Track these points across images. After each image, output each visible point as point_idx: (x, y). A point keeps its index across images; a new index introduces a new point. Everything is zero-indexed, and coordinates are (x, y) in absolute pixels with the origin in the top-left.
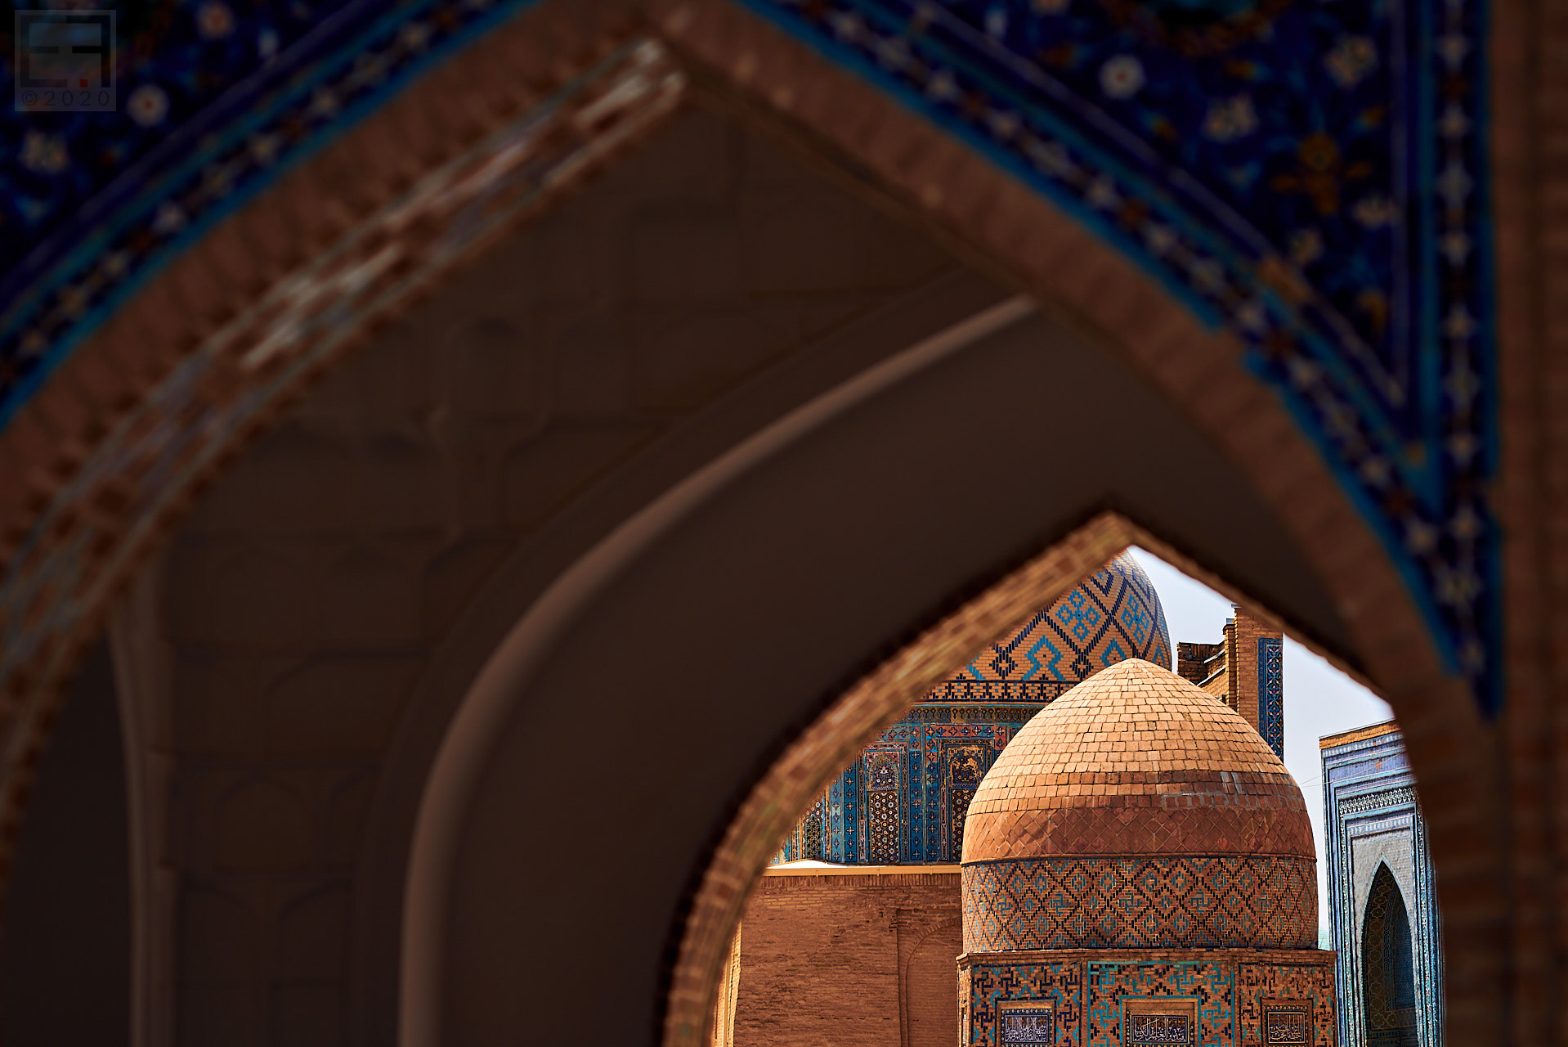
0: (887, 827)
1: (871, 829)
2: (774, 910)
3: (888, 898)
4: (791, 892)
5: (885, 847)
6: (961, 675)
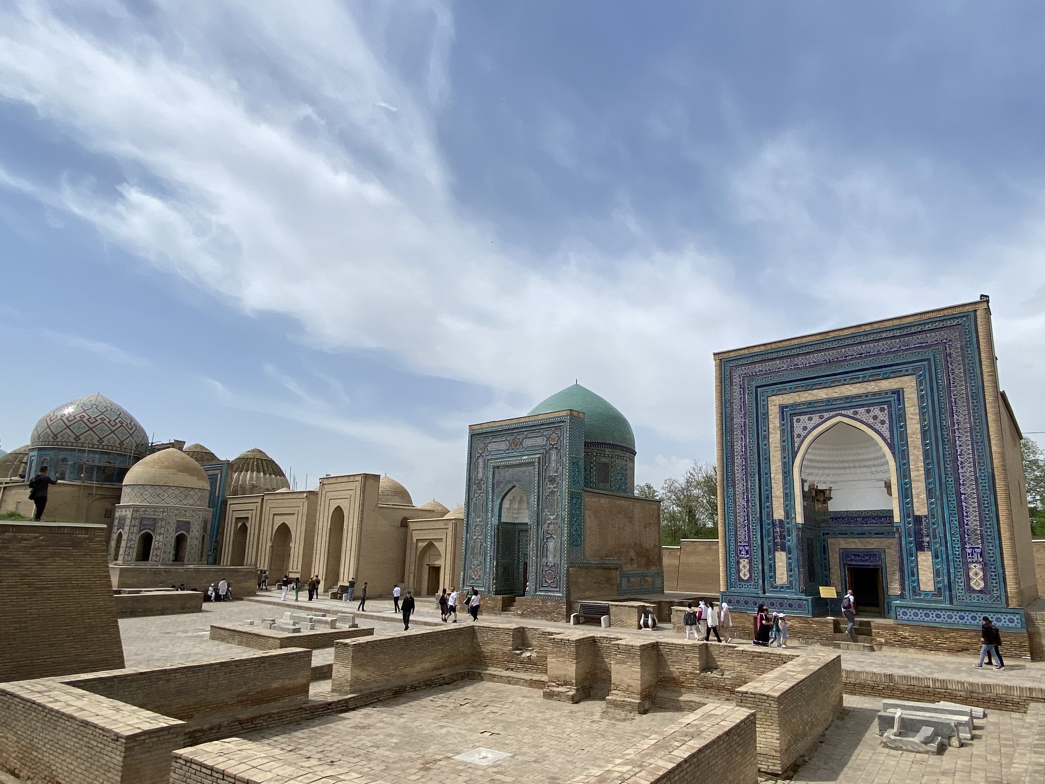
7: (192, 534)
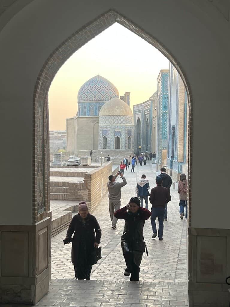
3: (92, 119)
7: (122, 137)
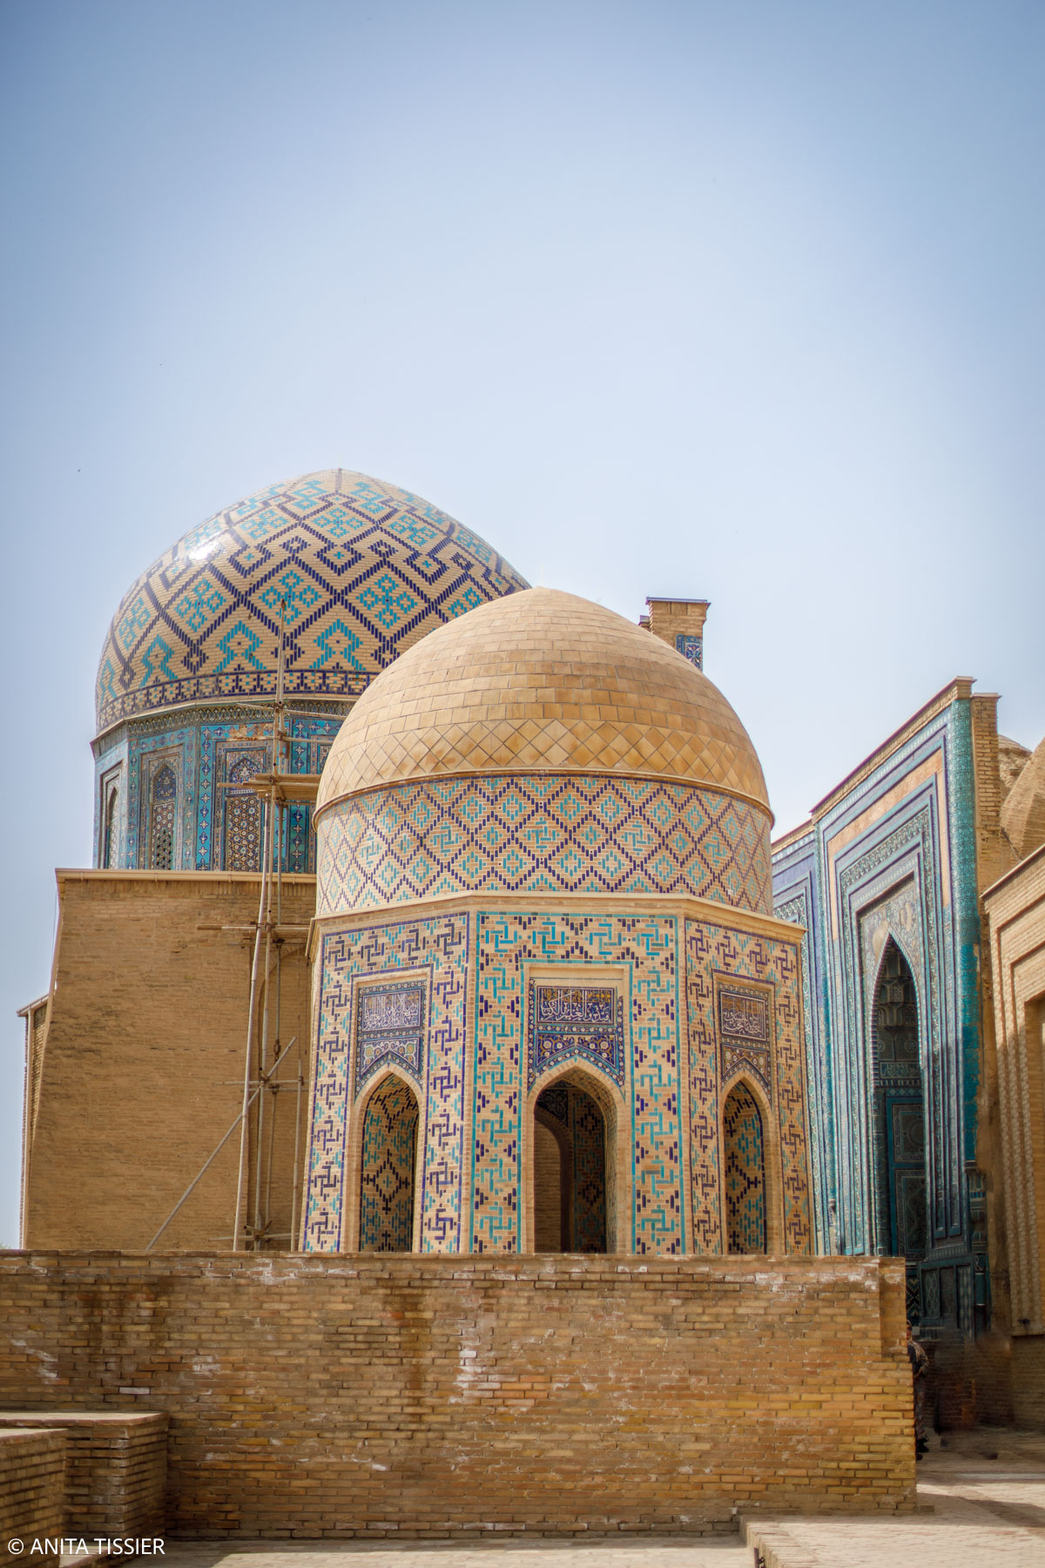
0: (246, 837)
1: (228, 838)
2: (102, 920)
3: (241, 909)
4: (124, 899)
5: (244, 859)
6: (338, 664)
7: (640, 1079)
